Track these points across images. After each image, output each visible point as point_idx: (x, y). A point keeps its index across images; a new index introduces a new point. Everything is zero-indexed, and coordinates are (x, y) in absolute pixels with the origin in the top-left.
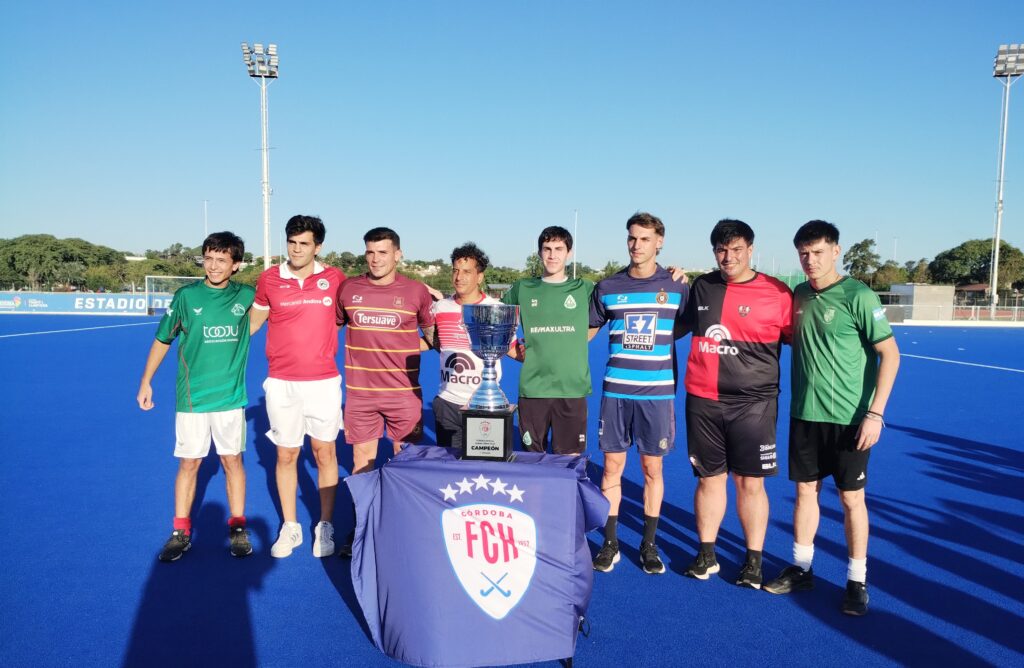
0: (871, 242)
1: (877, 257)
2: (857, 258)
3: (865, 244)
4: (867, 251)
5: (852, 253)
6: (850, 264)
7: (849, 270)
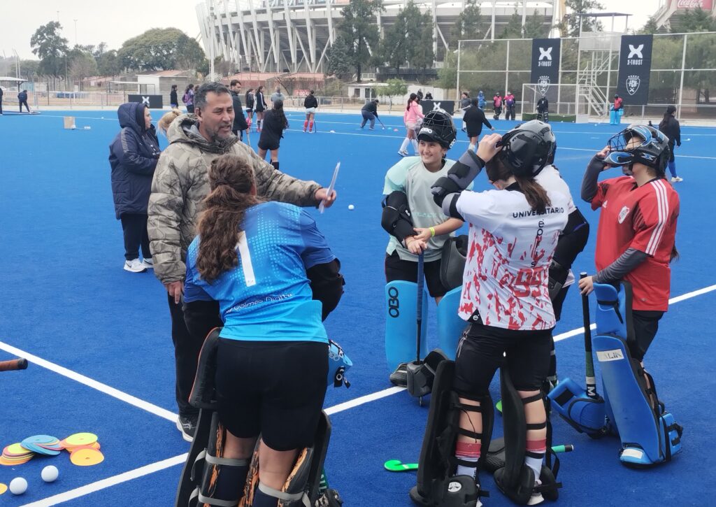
0: (57, 25)
1: (65, 41)
2: (44, 41)
3: (51, 28)
4: (53, 34)
5: (39, 36)
6: (37, 46)
7: (38, 54)
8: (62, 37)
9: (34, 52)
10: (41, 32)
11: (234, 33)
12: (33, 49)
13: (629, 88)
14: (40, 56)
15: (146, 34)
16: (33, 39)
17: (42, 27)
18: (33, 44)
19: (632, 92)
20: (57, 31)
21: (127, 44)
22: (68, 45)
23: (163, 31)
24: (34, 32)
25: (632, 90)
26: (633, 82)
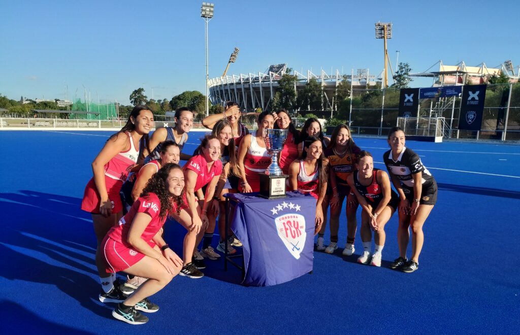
0: (142, 89)
2: (136, 97)
3: (139, 91)
5: (134, 95)
6: (133, 100)
8: (144, 95)
9: (132, 102)
11: (225, 94)
13: (468, 119)
14: (134, 104)
16: (131, 96)
17: (136, 90)
18: (130, 99)
19: (470, 122)
20: (142, 93)
22: (147, 99)
24: (132, 93)
25: (470, 121)
26: (471, 116)
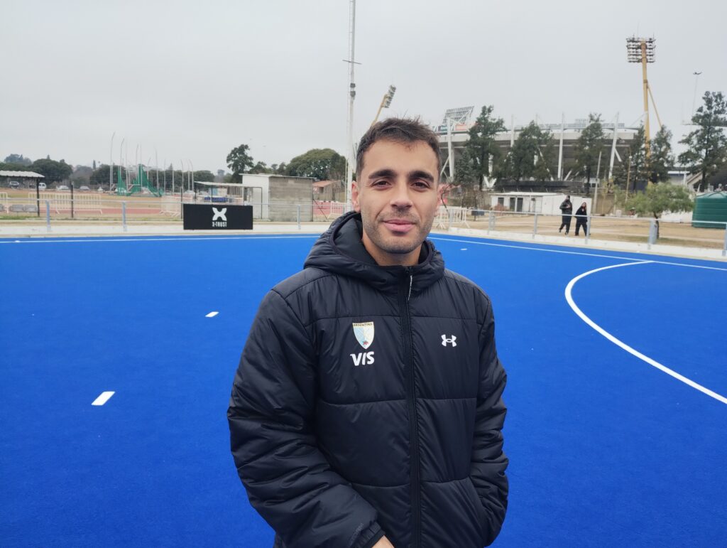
0: (247, 147)
1: (251, 159)
2: (236, 159)
3: (242, 149)
4: (243, 154)
5: (233, 155)
6: (231, 163)
7: (231, 168)
8: (249, 156)
9: (229, 166)
10: (234, 152)
12: (228, 164)
14: (233, 170)
15: (309, 153)
16: (228, 157)
17: (236, 149)
18: (228, 160)
20: (247, 152)
21: (294, 160)
22: (253, 162)
23: (321, 151)
24: (230, 152)
